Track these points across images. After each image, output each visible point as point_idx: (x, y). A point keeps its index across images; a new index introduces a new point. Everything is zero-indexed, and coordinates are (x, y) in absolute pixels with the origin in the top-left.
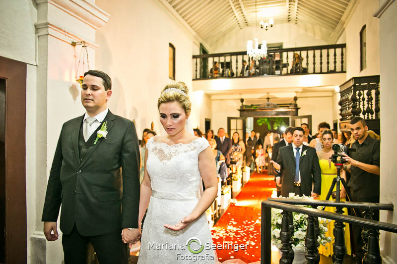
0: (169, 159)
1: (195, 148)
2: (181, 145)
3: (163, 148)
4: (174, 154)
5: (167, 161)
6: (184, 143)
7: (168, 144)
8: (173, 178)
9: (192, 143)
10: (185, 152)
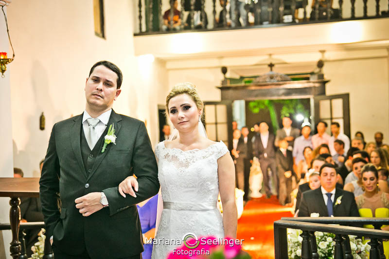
0: (187, 166)
1: (213, 153)
2: (197, 151)
3: (177, 155)
4: (192, 161)
5: (184, 168)
6: (200, 148)
7: (181, 149)
8: (193, 187)
9: (209, 148)
10: (204, 158)
